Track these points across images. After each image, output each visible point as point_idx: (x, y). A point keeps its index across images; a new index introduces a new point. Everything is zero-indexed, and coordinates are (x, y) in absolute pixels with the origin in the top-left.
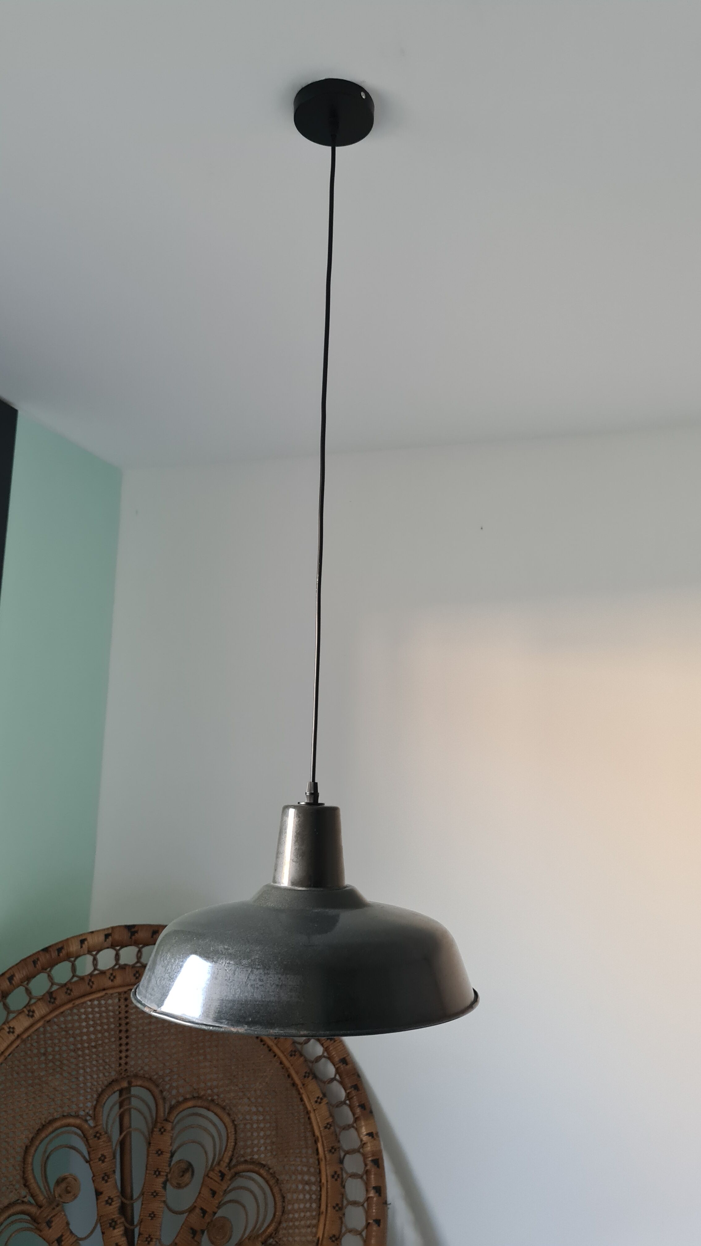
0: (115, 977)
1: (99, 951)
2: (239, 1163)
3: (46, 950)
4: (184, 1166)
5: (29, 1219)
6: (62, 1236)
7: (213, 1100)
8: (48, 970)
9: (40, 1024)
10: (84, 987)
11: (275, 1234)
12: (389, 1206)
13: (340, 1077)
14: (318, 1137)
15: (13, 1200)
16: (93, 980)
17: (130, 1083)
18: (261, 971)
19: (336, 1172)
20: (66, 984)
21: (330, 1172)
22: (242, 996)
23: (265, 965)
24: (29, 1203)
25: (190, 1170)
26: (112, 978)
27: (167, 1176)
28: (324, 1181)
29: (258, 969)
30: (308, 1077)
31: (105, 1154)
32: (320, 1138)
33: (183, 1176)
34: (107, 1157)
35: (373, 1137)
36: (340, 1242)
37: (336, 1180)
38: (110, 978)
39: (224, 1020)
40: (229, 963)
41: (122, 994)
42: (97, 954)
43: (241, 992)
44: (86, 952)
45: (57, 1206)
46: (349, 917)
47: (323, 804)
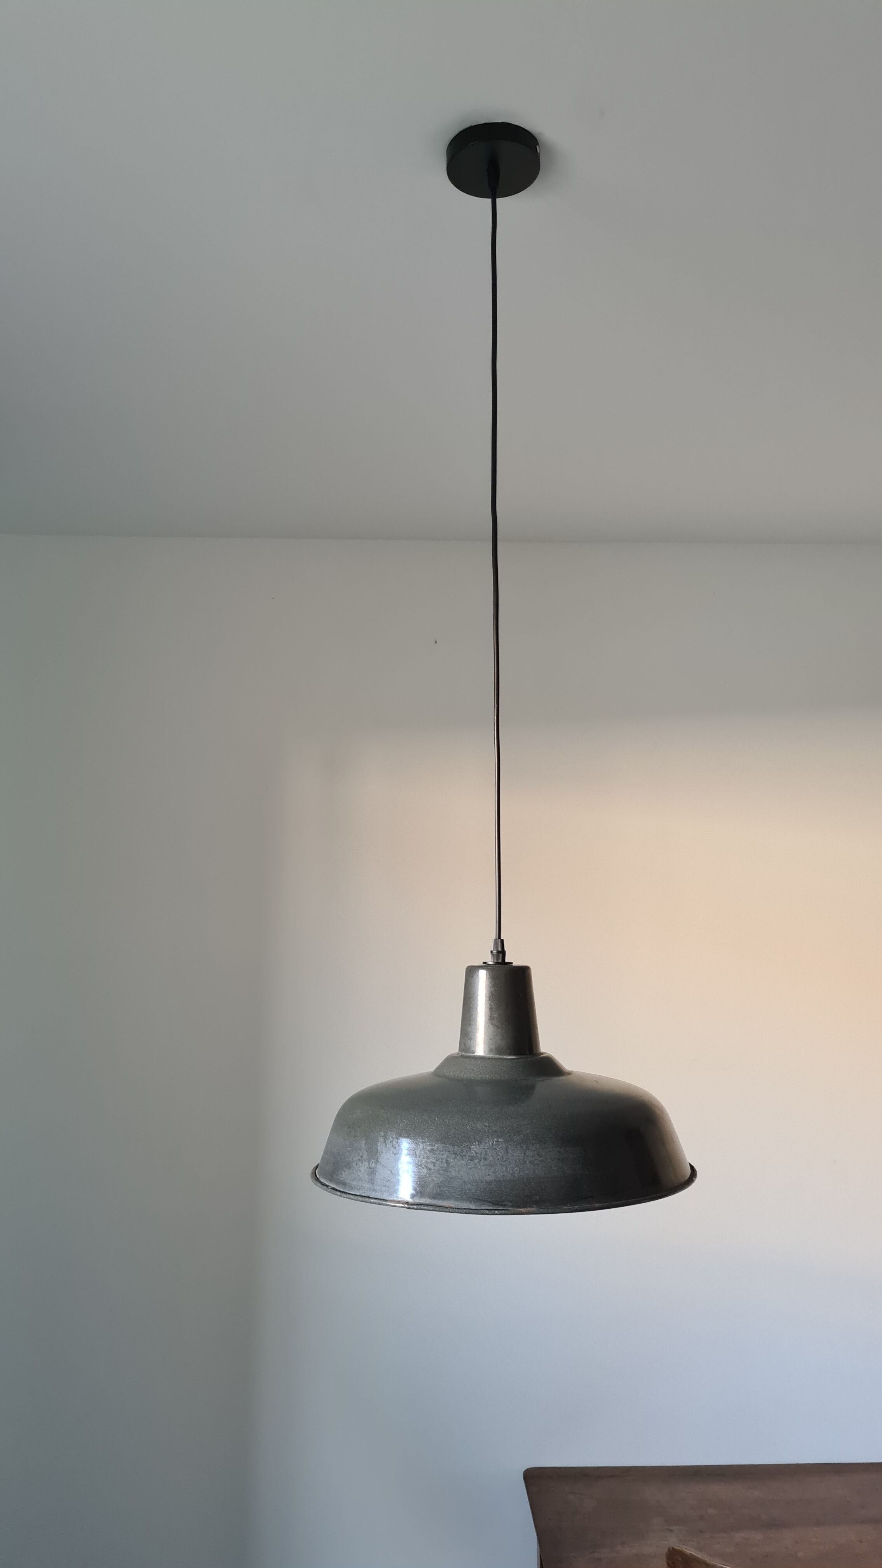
18: (538, 1146)
22: (522, 1174)
23: (540, 1139)
29: (533, 1144)
39: (507, 1201)
40: (498, 1141)
43: (520, 1170)
46: (544, 1086)
47: (511, 963)
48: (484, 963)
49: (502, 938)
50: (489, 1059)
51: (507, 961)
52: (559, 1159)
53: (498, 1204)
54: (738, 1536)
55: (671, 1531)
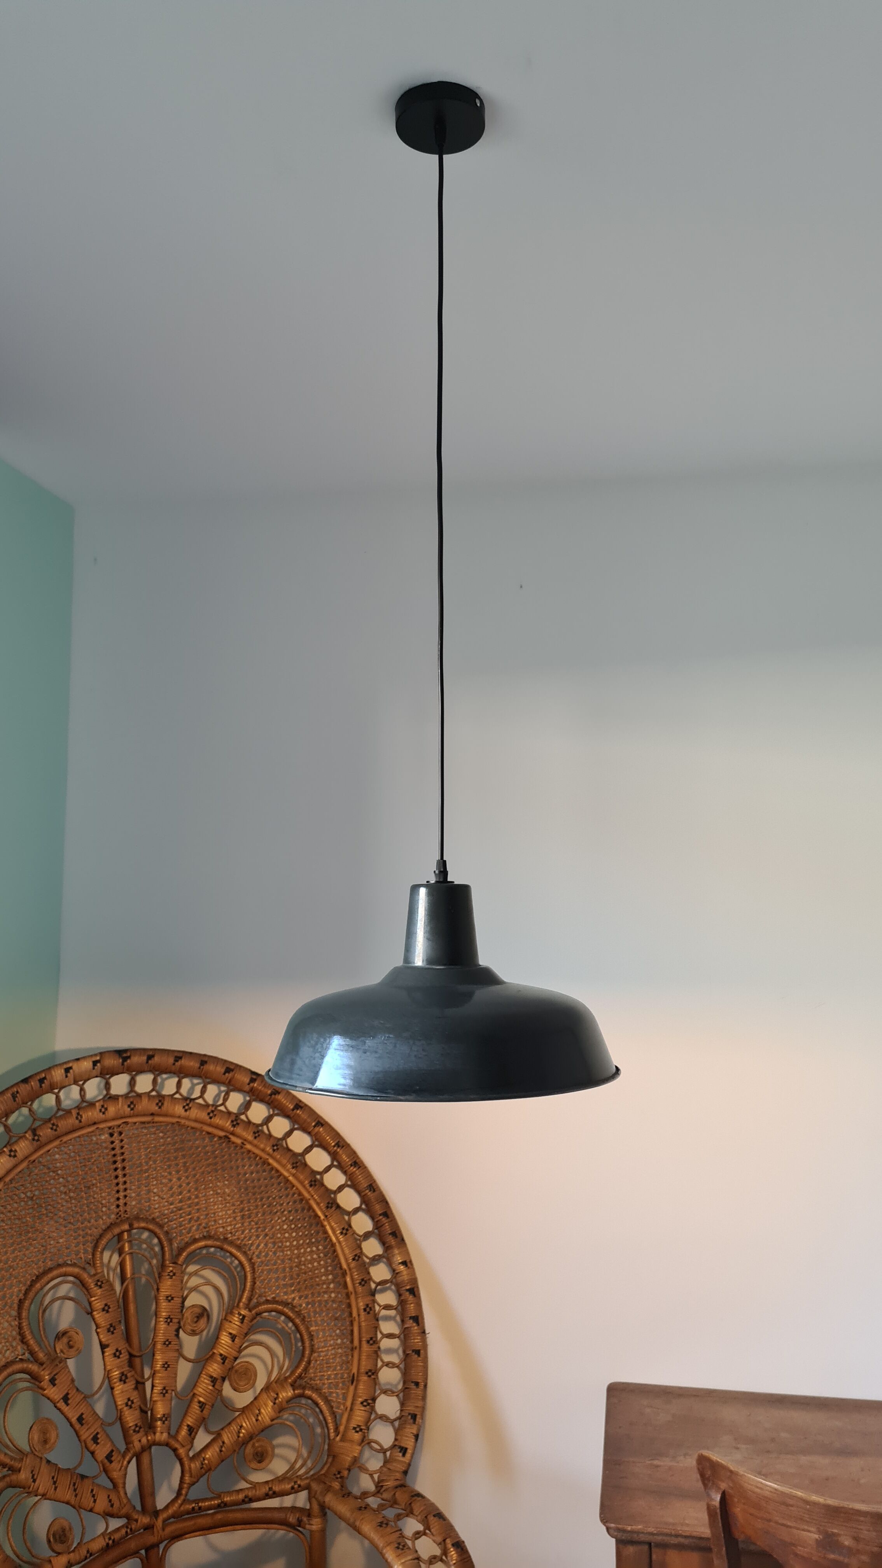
0: (106, 1109)
1: (85, 1081)
2: (259, 1304)
3: (25, 1081)
4: (198, 1310)
5: (29, 1377)
6: (68, 1394)
7: (226, 1239)
8: (29, 1103)
9: (24, 1164)
10: (72, 1121)
11: (305, 1374)
12: (427, 1335)
13: (366, 1205)
14: (346, 1271)
15: (11, 1359)
16: (81, 1114)
17: (131, 1225)
19: (367, 1305)
20: (50, 1120)
21: (362, 1305)
24: (27, 1361)
25: (205, 1314)
26: (103, 1110)
27: (179, 1323)
28: (355, 1314)
30: (331, 1207)
31: (109, 1304)
32: (348, 1272)
33: (196, 1322)
34: (111, 1306)
35: (407, 1266)
36: (377, 1376)
37: (369, 1313)
38: (100, 1111)
41: (115, 1128)
42: (83, 1084)
44: (72, 1082)
45: (60, 1363)
46: (482, 994)
47: (453, 882)
48: (428, 882)
49: (444, 859)
50: (426, 969)
51: (449, 880)
52: (442, 1054)
53: (383, 1092)
54: (804, 1459)
55: (737, 1448)
